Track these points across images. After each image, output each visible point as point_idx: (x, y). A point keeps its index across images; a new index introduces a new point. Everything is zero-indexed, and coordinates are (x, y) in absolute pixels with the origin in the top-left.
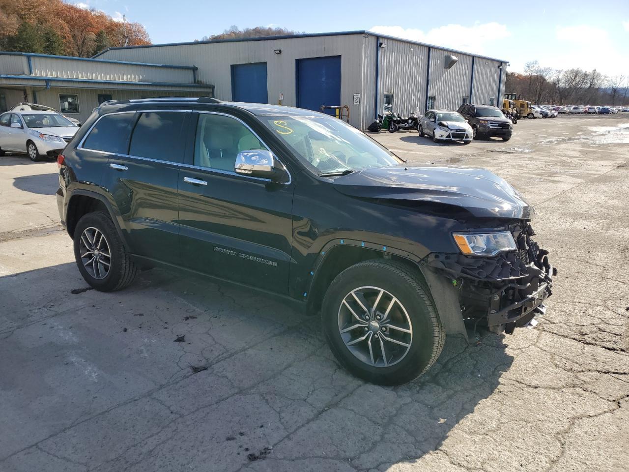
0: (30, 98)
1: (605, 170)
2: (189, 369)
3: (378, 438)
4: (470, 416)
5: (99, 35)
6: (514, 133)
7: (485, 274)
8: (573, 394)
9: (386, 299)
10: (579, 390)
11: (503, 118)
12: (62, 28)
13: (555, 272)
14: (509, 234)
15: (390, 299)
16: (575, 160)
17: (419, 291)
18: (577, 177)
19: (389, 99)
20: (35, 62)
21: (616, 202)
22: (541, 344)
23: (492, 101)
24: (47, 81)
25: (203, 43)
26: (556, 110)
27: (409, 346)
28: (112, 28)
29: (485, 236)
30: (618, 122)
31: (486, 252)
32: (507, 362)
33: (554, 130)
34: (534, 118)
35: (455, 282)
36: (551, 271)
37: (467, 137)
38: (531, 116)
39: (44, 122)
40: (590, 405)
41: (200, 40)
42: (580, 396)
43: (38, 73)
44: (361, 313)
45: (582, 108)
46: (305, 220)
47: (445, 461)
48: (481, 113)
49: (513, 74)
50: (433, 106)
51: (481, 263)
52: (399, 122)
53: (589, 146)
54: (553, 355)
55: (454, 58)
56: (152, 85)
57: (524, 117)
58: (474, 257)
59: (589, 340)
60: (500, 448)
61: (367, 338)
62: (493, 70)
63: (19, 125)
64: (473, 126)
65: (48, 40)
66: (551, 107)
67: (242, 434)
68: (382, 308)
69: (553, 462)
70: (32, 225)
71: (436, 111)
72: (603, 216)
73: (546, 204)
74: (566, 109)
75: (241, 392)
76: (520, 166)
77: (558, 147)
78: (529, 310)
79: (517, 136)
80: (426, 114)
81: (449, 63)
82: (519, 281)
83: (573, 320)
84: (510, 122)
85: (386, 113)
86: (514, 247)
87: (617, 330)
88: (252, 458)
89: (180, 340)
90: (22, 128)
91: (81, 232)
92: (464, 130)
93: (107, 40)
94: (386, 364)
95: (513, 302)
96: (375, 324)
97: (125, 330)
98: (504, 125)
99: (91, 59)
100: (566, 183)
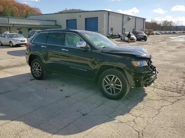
0: (8, 29)
1: (173, 49)
2: (65, 97)
3: (114, 111)
4: (136, 106)
5: (27, 11)
6: (148, 39)
7: (140, 71)
8: (162, 101)
9: (115, 78)
10: (164, 101)
11: (145, 34)
12: (16, 9)
13: (158, 73)
14: (146, 61)
15: (116, 78)
16: (165, 46)
17: (123, 76)
18: (166, 51)
19: (112, 29)
20: (10, 19)
21: (176, 57)
22: (154, 91)
23: (141, 30)
24: (14, 25)
25: (57, 13)
26: (160, 32)
27: (121, 89)
28: (31, 9)
29: (140, 62)
30: (178, 36)
31: (140, 66)
32: (146, 95)
33: (159, 38)
34: (154, 34)
35: (132, 73)
36: (157, 72)
37: (134, 40)
38: (153, 34)
39: (14, 36)
40: (166, 103)
41: (56, 13)
42: (163, 102)
43: (11, 22)
44: (109, 82)
45: (167, 32)
46: (94, 59)
47: (130, 115)
48: (139, 33)
49: (147, 22)
50: (124, 31)
51: (139, 69)
52: (115, 36)
53: (169, 42)
54: (157, 93)
55: (130, 17)
56: (44, 26)
57: (151, 34)
58: (137, 67)
59: (167, 90)
60: (144, 112)
61: (110, 88)
62: (142, 21)
63: (7, 37)
64: (136, 37)
65: (12, 13)
66: (159, 32)
67: (80, 110)
68: (114, 80)
69: (156, 115)
70: (15, 64)
71: (126, 33)
72: (172, 60)
73: (157, 58)
74: (163, 32)
75: (79, 101)
76: (150, 48)
77: (160, 43)
78: (151, 81)
79: (149, 40)
80: (123, 34)
81: (129, 19)
82: (148, 73)
83: (163, 85)
84: (147, 36)
85: (111, 33)
86: (147, 65)
87: (174, 87)
88: (83, 115)
89: (62, 90)
90: (8, 38)
91: (33, 64)
92: (134, 38)
93: (29, 13)
94: (115, 95)
95: (147, 78)
96: (112, 85)
97: (47, 89)
98: (145, 37)
99: (25, 18)
100: (162, 52)
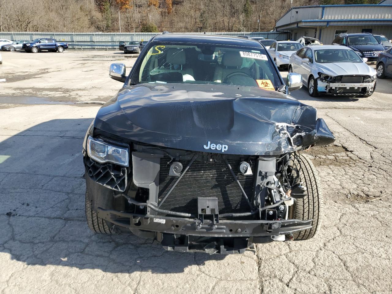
0: (318, 33)
43: (327, 17)
67: (28, 205)
88: (8, 214)
99: (377, 5)
